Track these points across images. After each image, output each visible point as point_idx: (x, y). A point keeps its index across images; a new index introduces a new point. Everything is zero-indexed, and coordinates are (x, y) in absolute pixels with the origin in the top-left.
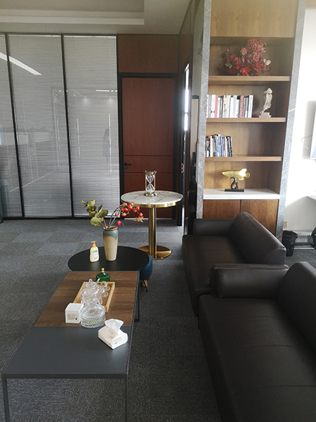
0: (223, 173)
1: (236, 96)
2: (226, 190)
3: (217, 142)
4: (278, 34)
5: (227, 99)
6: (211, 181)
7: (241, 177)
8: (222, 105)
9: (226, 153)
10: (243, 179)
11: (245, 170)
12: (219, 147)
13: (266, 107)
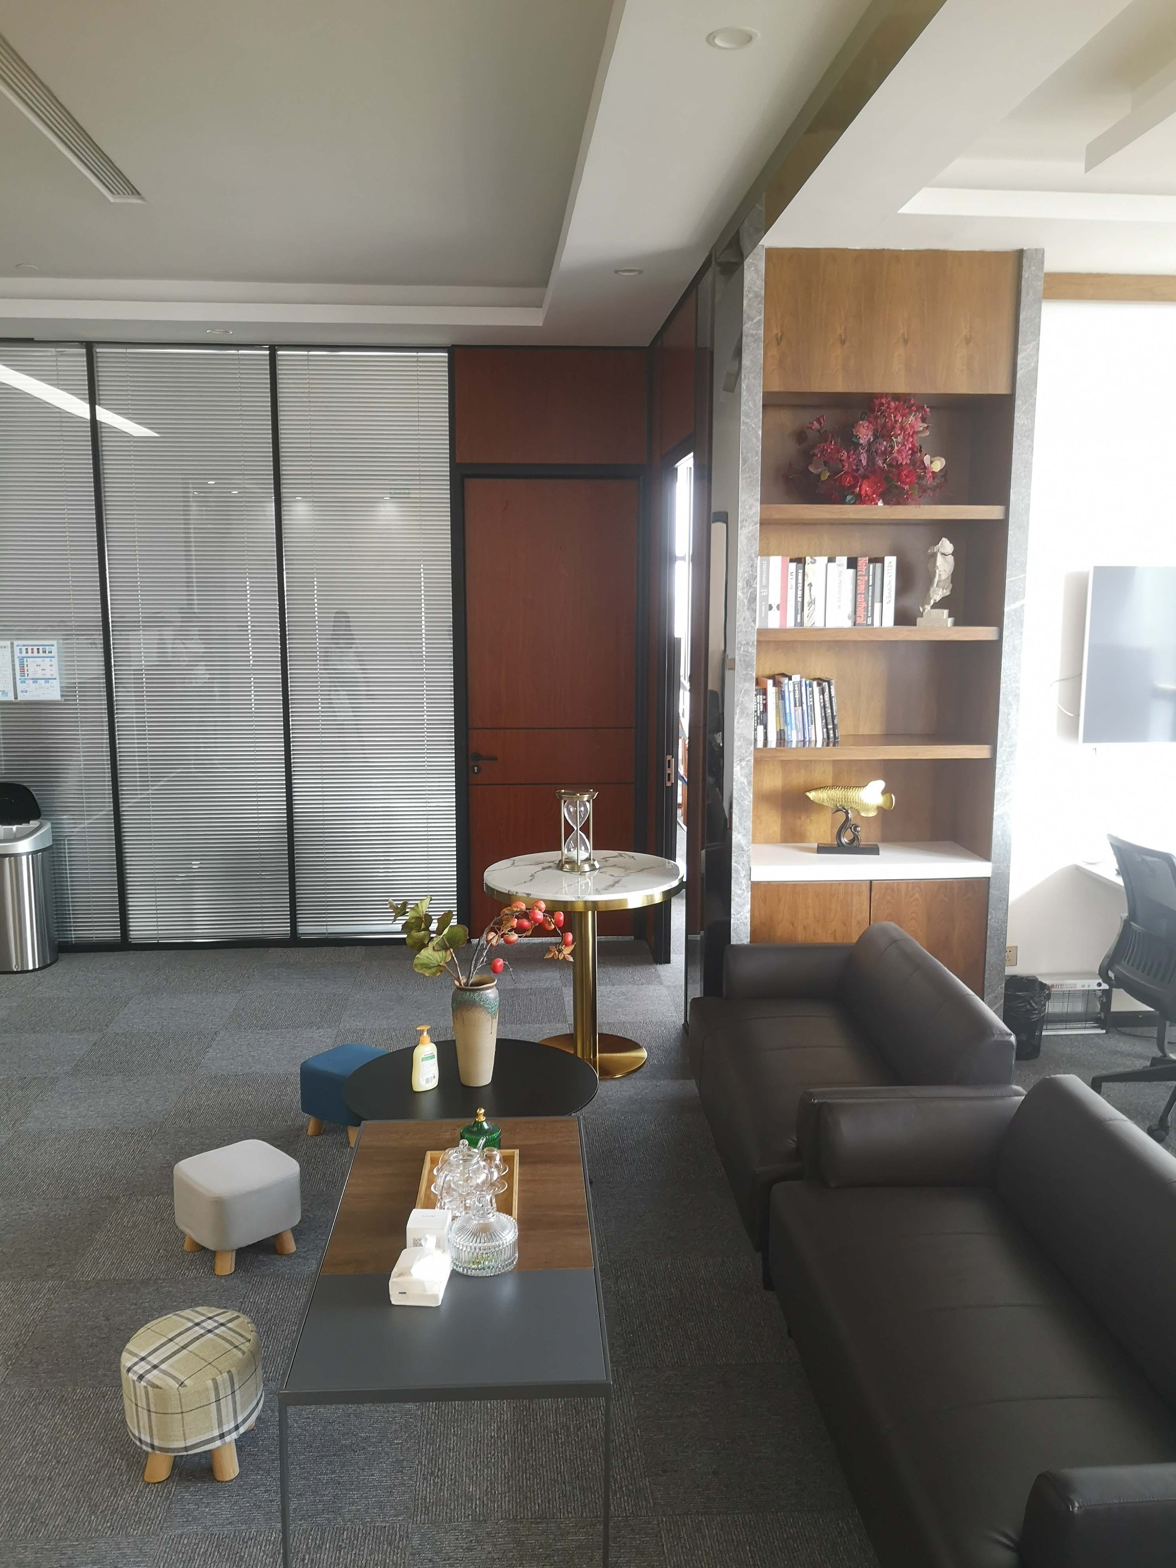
0: (812, 795)
1: (843, 560)
2: (822, 849)
3: (790, 698)
4: (962, 386)
5: (817, 567)
6: (774, 822)
7: (867, 809)
8: (803, 585)
9: (818, 733)
10: (872, 814)
11: (880, 785)
12: (794, 713)
13: (938, 593)
